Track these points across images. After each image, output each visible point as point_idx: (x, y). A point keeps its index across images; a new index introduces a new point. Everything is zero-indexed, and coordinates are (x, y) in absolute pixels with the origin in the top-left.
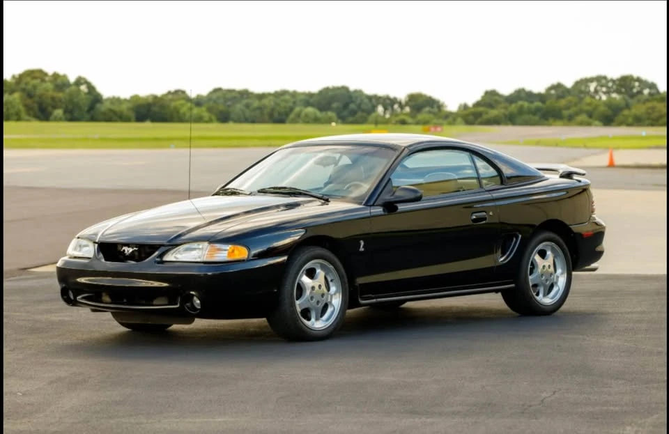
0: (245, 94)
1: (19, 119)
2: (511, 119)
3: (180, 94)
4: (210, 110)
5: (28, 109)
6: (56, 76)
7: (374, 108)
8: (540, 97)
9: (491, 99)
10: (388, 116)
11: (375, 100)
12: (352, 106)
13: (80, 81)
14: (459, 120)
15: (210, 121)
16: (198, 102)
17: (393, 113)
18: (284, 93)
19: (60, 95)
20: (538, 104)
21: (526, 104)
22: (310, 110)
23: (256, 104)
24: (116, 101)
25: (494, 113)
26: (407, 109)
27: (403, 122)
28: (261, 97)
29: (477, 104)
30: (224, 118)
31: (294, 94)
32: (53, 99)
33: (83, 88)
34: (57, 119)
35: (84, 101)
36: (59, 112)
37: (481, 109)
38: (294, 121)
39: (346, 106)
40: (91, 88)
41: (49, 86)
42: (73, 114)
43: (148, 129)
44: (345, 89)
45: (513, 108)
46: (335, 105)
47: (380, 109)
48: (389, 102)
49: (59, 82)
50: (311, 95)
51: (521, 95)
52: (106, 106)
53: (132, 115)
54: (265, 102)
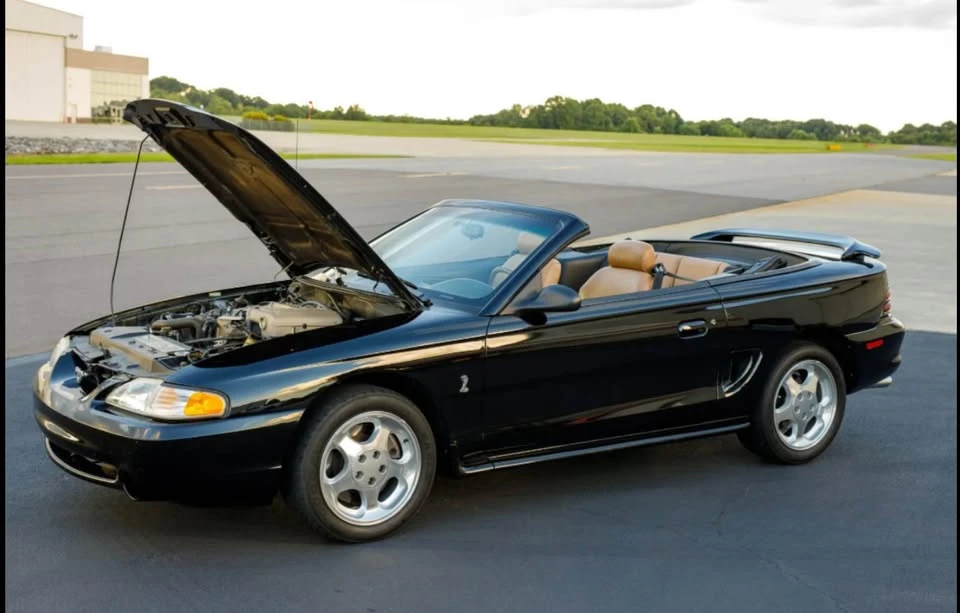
0: (765, 122)
1: (635, 131)
2: (920, 141)
3: (729, 121)
4: (744, 130)
5: (642, 126)
6: (658, 108)
7: (839, 132)
8: (939, 129)
9: (908, 129)
10: (846, 136)
11: (840, 128)
12: (826, 131)
13: (671, 112)
14: (889, 141)
15: (742, 136)
16: (738, 125)
17: (850, 134)
18: (787, 121)
19: (659, 119)
20: (936, 133)
21: (929, 133)
22: (801, 131)
23: (771, 127)
24: (690, 123)
25: (909, 137)
26: (858, 133)
27: (855, 141)
28: (774, 123)
29: (900, 132)
30: (752, 135)
31: (793, 123)
32: (656, 121)
33: (673, 115)
34: (658, 132)
35: (673, 123)
36: (658, 128)
37: (902, 134)
38: (791, 138)
39: (822, 130)
40: (677, 116)
41: (654, 113)
42: (666, 130)
43: (707, 140)
44: (822, 121)
45: (921, 134)
46: (816, 129)
47: (842, 133)
48: (847, 129)
49: (660, 112)
50: (801, 123)
51: (926, 127)
52: (685, 126)
53: (699, 131)
54: (777, 127)
